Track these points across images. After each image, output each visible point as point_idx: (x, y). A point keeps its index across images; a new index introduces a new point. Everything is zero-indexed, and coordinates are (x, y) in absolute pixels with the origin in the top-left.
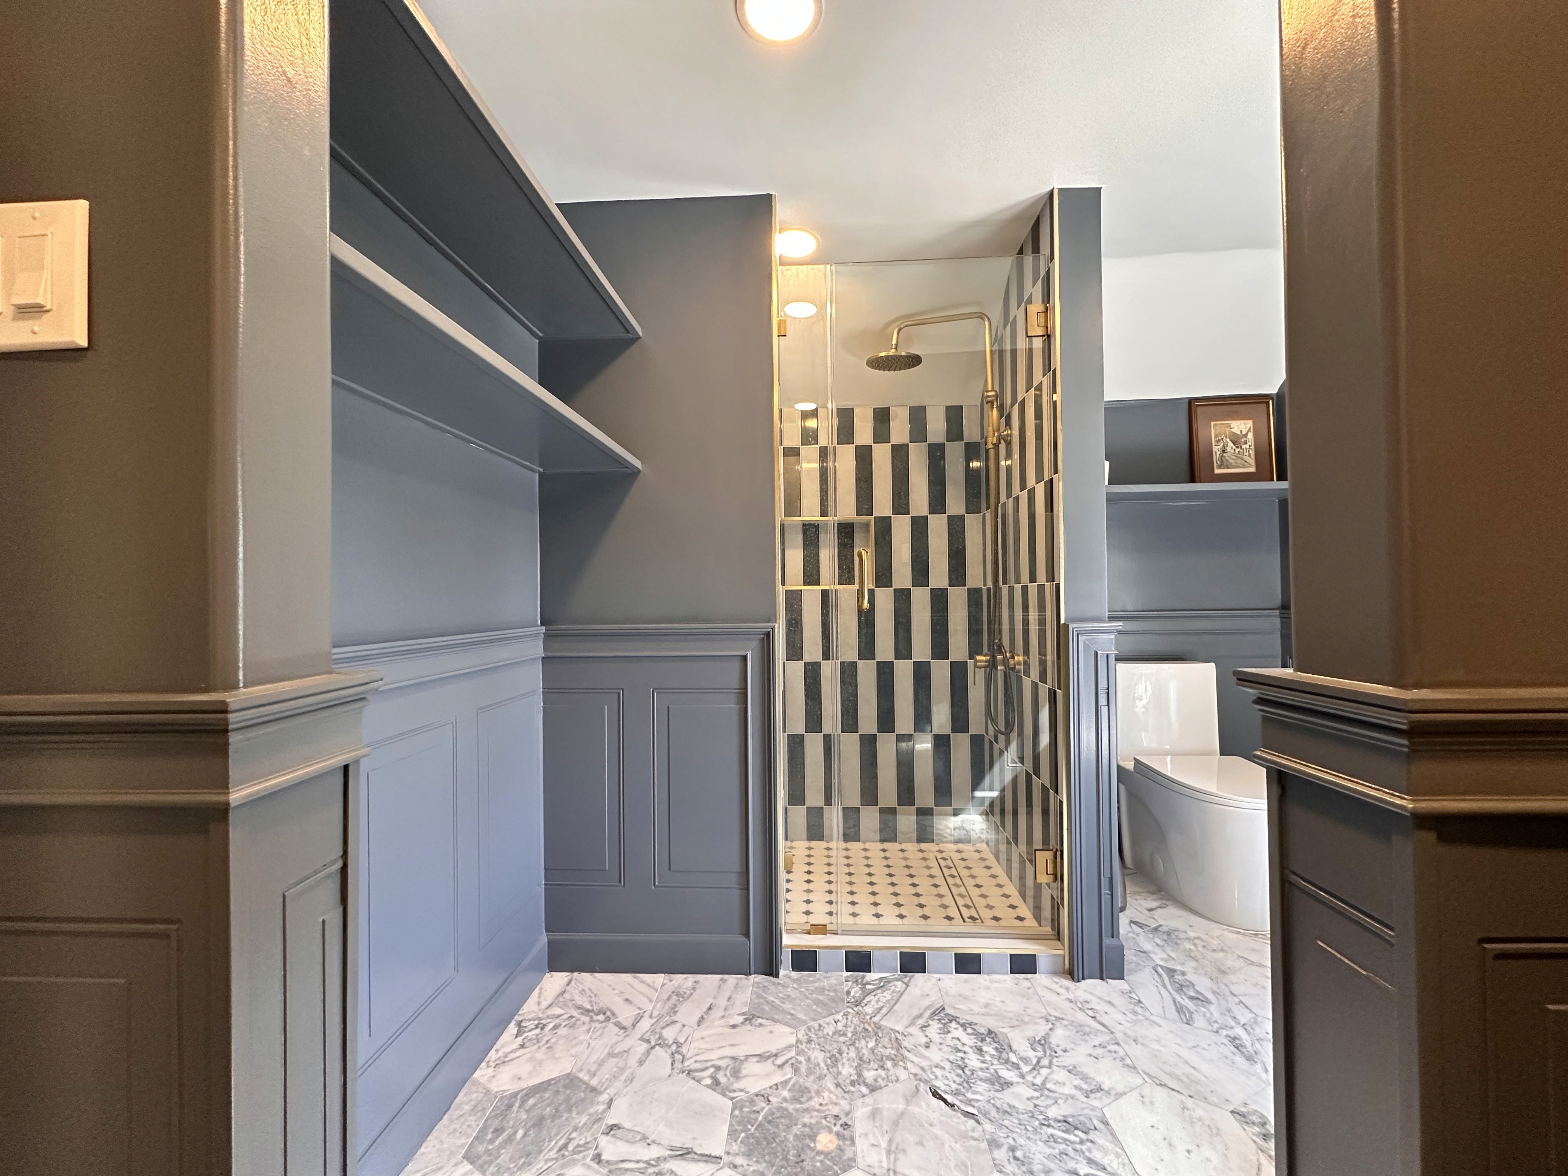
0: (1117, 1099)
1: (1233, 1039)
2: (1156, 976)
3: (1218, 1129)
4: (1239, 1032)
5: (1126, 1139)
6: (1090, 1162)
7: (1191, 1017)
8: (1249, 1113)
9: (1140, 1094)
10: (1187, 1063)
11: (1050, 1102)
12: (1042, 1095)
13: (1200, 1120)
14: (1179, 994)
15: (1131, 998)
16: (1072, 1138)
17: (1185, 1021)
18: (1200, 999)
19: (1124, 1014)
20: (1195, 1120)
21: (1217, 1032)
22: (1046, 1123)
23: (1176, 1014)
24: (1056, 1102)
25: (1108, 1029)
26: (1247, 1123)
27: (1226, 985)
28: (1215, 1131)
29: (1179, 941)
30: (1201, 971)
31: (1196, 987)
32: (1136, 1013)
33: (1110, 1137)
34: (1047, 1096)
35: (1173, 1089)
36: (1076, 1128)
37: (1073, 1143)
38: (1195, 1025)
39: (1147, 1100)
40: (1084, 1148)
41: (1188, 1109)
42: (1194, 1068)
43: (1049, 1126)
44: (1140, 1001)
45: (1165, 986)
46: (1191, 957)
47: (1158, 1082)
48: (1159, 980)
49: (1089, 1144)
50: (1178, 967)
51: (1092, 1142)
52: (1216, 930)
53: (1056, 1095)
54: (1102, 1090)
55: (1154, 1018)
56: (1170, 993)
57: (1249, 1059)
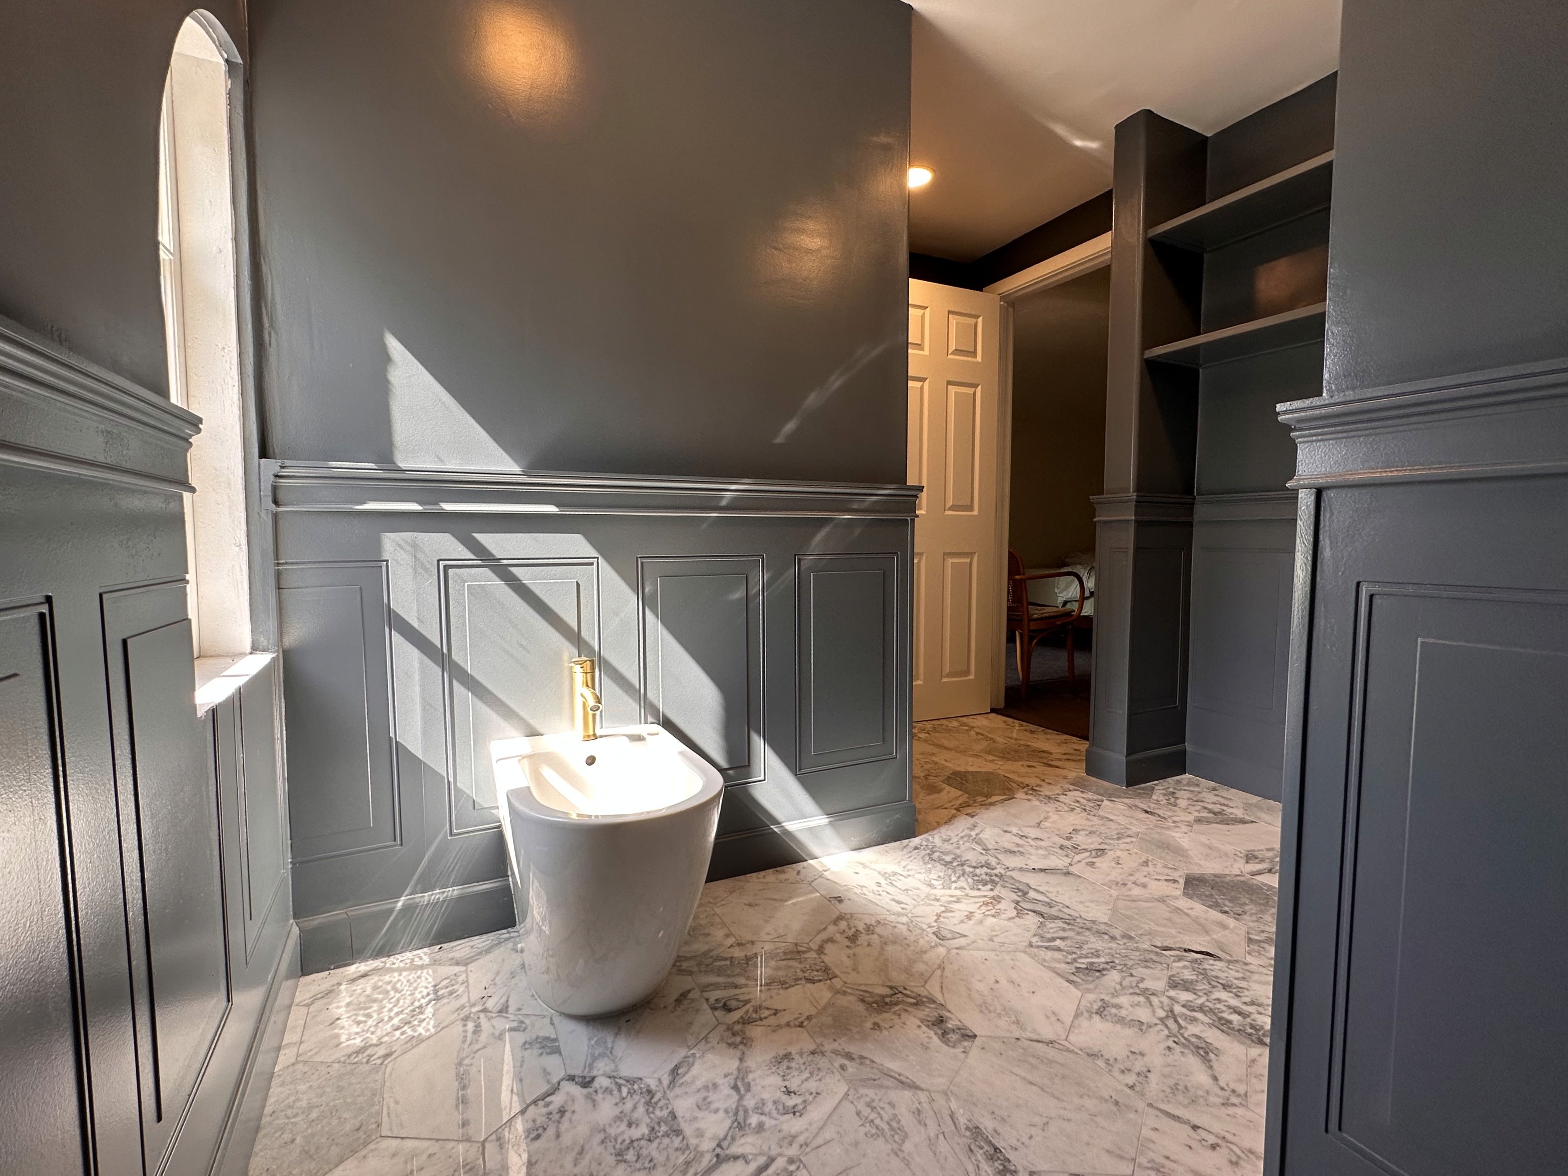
0: (1078, 1008)
3: (981, 1012)
5: (1048, 975)
6: (1059, 949)
8: (960, 1041)
9: (1063, 1023)
13: (999, 1016)
19: (1168, 1158)
20: (1003, 1013)
26: (959, 1029)
28: (983, 1009)
33: (1059, 972)
35: (1038, 1041)
36: (1087, 969)
37: (1080, 957)
39: (1053, 1019)
41: (1014, 1023)
42: (1031, 1083)
47: (1057, 1046)
54: (1097, 1013)
57: (976, 1131)
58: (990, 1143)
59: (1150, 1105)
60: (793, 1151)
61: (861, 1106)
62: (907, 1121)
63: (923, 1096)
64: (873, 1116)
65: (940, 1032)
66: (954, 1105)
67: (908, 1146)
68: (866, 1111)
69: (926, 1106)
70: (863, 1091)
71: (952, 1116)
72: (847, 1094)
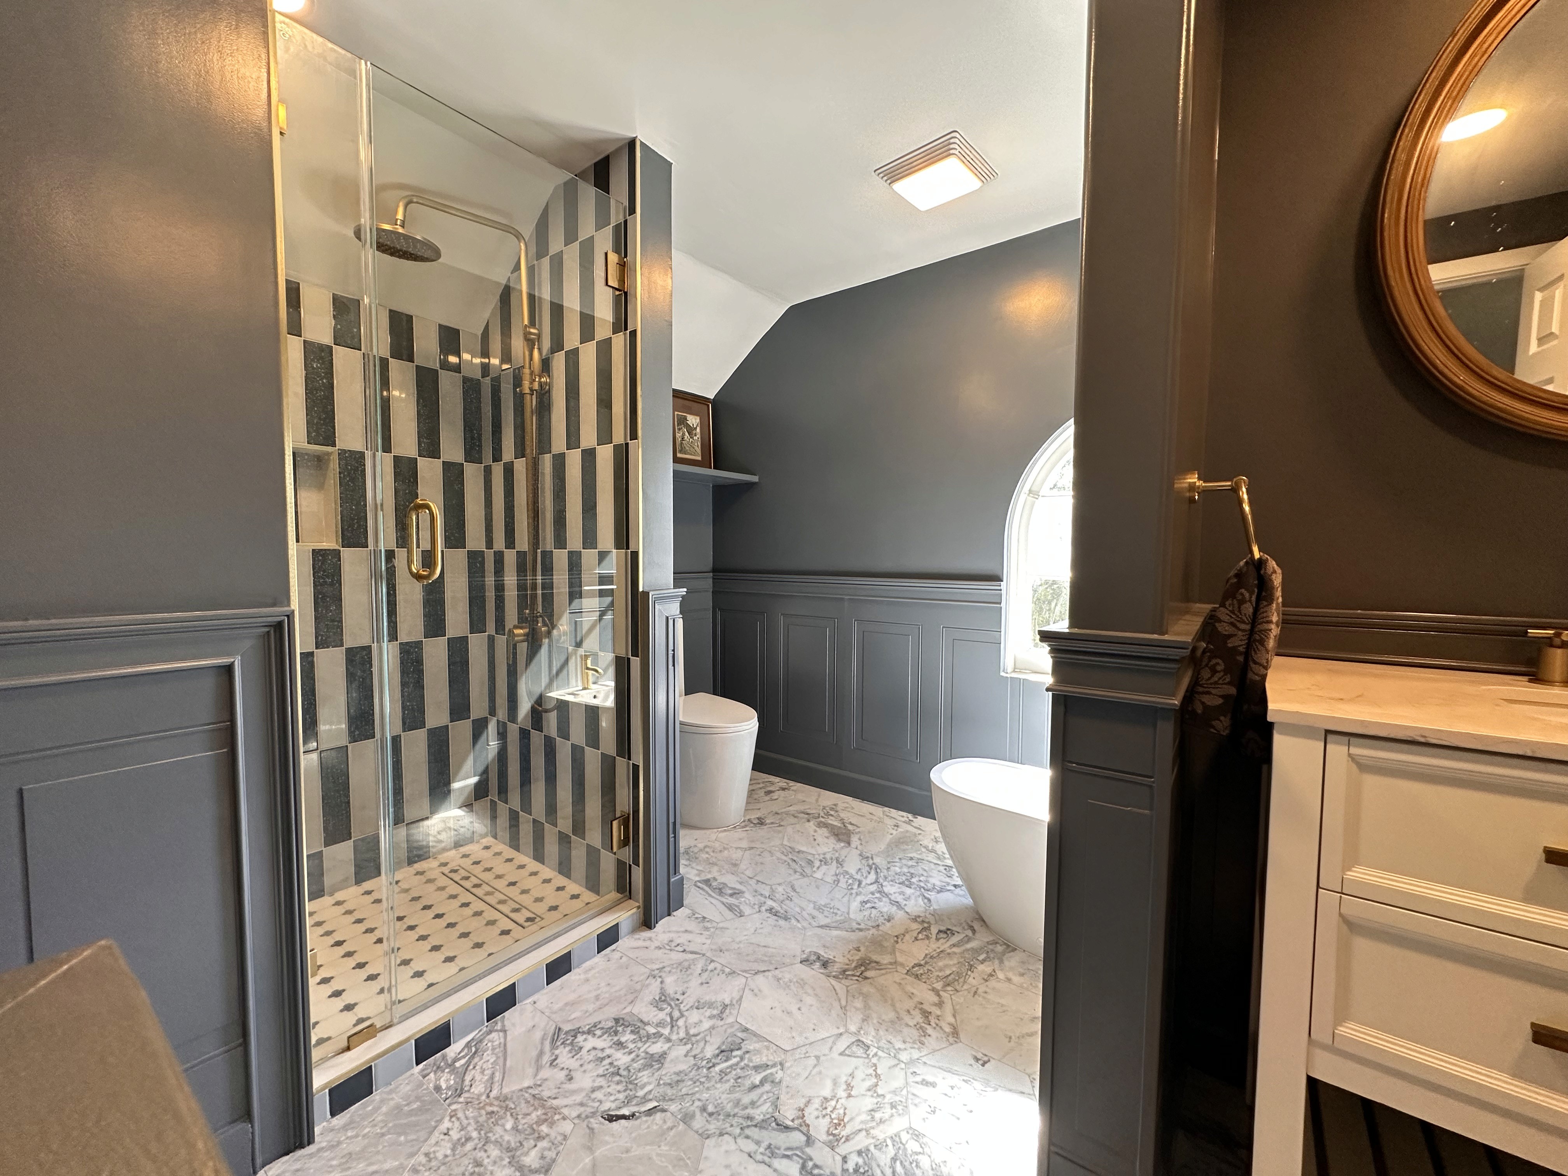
0: (740, 1005)
1: (770, 910)
2: (701, 891)
3: (802, 980)
4: (770, 903)
5: (763, 1031)
6: (757, 1068)
7: (740, 910)
8: (808, 956)
9: (750, 989)
10: (759, 945)
11: (702, 1044)
12: (693, 1045)
13: (791, 981)
14: (722, 896)
15: (697, 918)
16: (734, 1061)
17: (739, 915)
18: (736, 893)
19: (701, 934)
20: (789, 984)
21: (760, 911)
22: (711, 1065)
23: (731, 913)
24: (706, 1041)
25: (700, 954)
26: (811, 964)
27: (743, 873)
28: (802, 982)
29: (697, 856)
30: (724, 871)
31: (729, 885)
32: (707, 929)
33: (755, 1039)
34: (697, 1041)
35: (764, 971)
36: (732, 1051)
37: (737, 1064)
38: (746, 914)
39: (756, 991)
40: (746, 1061)
41: (780, 979)
42: (765, 946)
43: (714, 1066)
44: (704, 918)
45: (710, 895)
46: (710, 863)
47: (753, 972)
48: (705, 894)
49: (747, 1056)
50: (709, 876)
51: (748, 1052)
52: (712, 835)
53: (702, 1035)
54: (727, 1006)
55: (721, 925)
56: (717, 899)
57: (786, 919)
58: (778, 916)
59: (704, 955)
60: (854, 891)
61: (839, 912)
62: (815, 913)
63: (815, 924)
64: (832, 910)
65: (821, 958)
66: (799, 925)
67: (812, 905)
68: (835, 911)
69: (811, 921)
70: (842, 918)
71: (798, 921)
72: (848, 913)
